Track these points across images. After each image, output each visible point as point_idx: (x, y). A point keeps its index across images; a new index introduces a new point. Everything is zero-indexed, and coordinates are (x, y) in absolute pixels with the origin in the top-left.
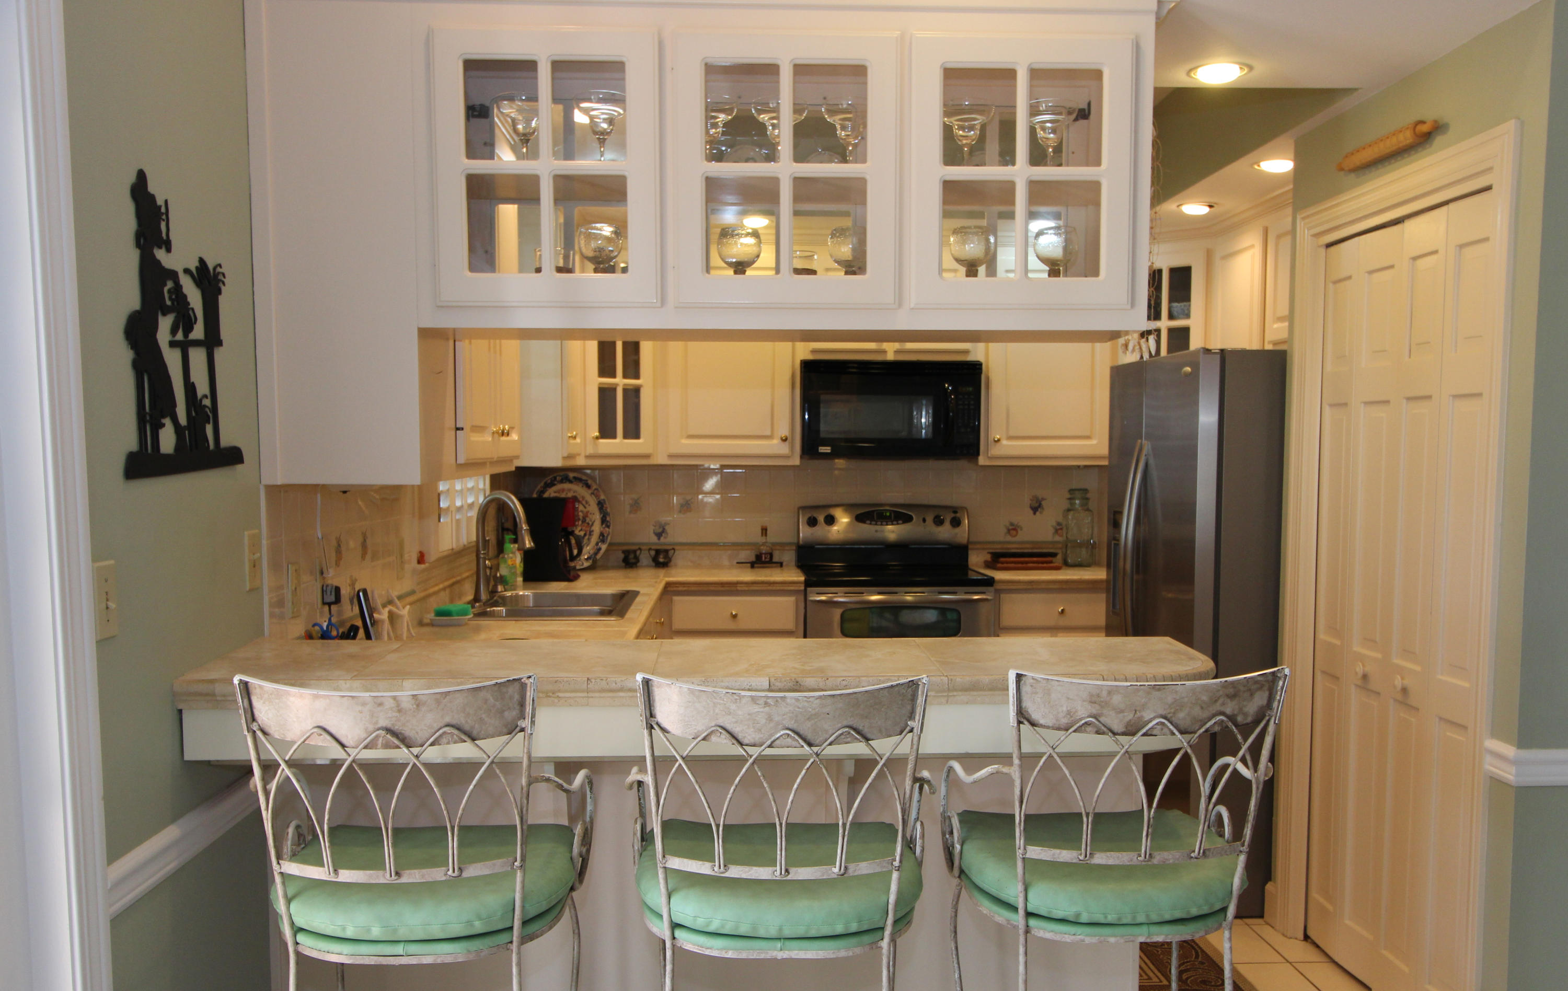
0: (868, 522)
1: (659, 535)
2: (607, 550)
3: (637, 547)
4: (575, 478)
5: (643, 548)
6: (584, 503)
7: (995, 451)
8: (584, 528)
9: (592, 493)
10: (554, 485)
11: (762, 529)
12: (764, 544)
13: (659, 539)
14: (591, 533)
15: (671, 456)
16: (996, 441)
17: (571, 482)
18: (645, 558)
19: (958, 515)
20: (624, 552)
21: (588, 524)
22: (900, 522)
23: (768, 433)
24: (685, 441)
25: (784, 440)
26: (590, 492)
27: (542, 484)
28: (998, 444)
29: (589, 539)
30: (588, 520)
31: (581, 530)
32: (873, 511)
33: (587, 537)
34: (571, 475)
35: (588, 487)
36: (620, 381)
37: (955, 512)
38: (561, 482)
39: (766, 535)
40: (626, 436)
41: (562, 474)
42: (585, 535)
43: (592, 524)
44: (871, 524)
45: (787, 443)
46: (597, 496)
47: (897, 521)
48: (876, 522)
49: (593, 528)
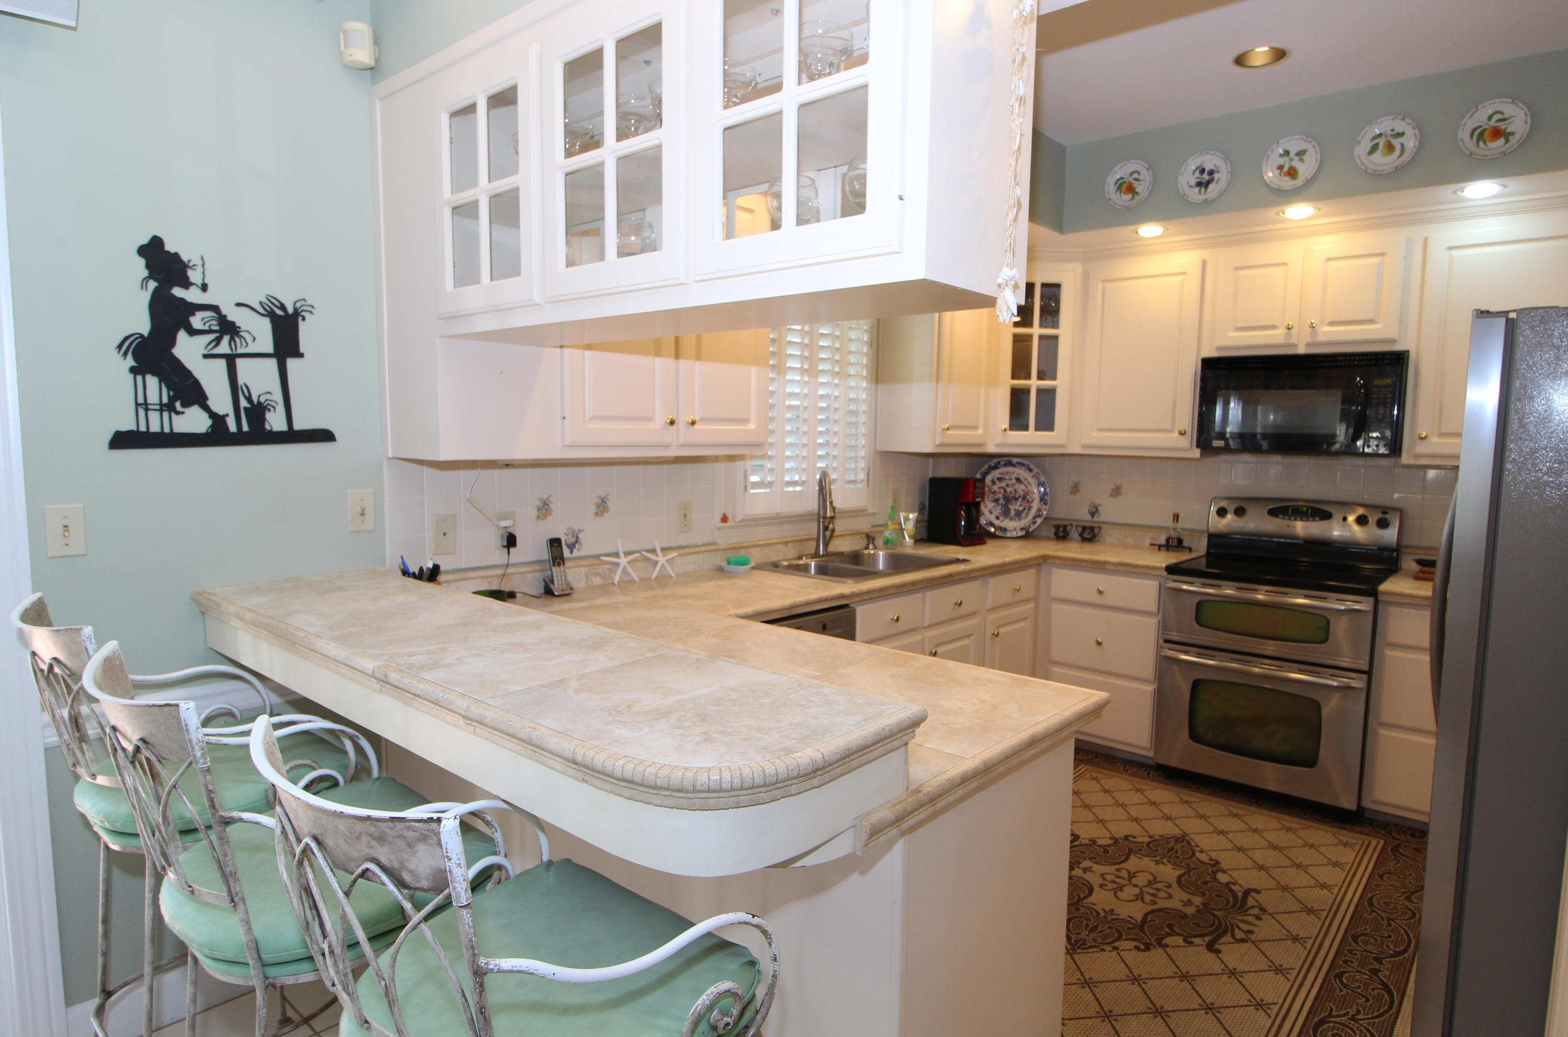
0: (1281, 516)
1: (1093, 514)
2: (1042, 523)
3: (1068, 523)
4: (1018, 463)
5: (1075, 524)
6: (1026, 484)
7: (1421, 448)
8: (1024, 504)
9: (1034, 476)
10: (998, 468)
11: (1174, 516)
12: (1175, 529)
13: (1093, 517)
14: (1030, 508)
15: (1084, 447)
16: (1421, 439)
17: (1014, 466)
18: (1074, 534)
19: (1387, 516)
20: (1054, 526)
21: (1028, 501)
22: (1317, 519)
23: (1169, 427)
24: (1094, 434)
25: (1182, 433)
26: (1032, 474)
27: (986, 467)
28: (1425, 442)
29: (1027, 514)
30: (1028, 497)
31: (1021, 505)
32: (1289, 507)
33: (1025, 512)
34: (1015, 460)
35: (1030, 470)
36: (1034, 383)
37: (1384, 513)
38: (1005, 465)
39: (1177, 521)
40: (1038, 428)
41: (1005, 459)
42: (1024, 510)
43: (1032, 501)
44: (1283, 518)
45: (1186, 436)
46: (1038, 478)
47: (1314, 517)
48: (1290, 517)
49: (1032, 505)
